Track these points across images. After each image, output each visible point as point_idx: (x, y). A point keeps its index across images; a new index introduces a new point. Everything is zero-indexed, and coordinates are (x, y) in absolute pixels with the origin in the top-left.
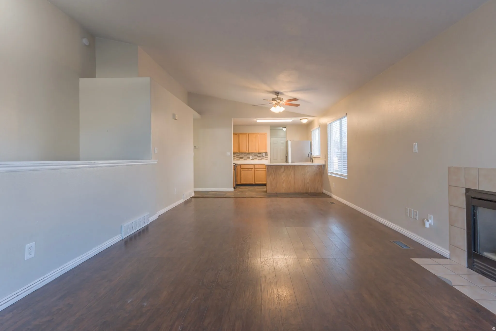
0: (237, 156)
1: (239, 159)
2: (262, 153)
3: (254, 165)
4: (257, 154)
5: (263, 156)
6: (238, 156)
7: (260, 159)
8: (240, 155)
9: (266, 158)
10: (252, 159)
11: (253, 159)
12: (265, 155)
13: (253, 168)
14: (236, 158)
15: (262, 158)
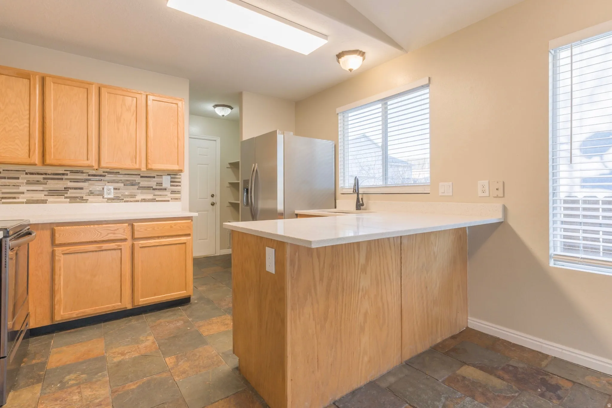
0: (29, 183)
1: (41, 196)
2: (161, 173)
3: (131, 223)
4: (138, 179)
5: (164, 186)
6: (38, 182)
7: (151, 197)
8: (50, 181)
9: (173, 192)
10: (112, 196)
11: (117, 199)
12: (171, 182)
13: (125, 240)
14: (23, 193)
15: (157, 192)
